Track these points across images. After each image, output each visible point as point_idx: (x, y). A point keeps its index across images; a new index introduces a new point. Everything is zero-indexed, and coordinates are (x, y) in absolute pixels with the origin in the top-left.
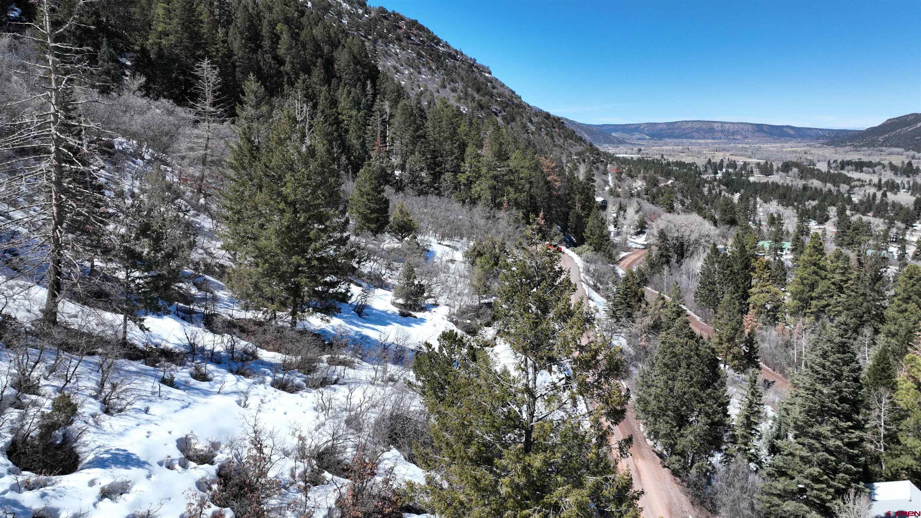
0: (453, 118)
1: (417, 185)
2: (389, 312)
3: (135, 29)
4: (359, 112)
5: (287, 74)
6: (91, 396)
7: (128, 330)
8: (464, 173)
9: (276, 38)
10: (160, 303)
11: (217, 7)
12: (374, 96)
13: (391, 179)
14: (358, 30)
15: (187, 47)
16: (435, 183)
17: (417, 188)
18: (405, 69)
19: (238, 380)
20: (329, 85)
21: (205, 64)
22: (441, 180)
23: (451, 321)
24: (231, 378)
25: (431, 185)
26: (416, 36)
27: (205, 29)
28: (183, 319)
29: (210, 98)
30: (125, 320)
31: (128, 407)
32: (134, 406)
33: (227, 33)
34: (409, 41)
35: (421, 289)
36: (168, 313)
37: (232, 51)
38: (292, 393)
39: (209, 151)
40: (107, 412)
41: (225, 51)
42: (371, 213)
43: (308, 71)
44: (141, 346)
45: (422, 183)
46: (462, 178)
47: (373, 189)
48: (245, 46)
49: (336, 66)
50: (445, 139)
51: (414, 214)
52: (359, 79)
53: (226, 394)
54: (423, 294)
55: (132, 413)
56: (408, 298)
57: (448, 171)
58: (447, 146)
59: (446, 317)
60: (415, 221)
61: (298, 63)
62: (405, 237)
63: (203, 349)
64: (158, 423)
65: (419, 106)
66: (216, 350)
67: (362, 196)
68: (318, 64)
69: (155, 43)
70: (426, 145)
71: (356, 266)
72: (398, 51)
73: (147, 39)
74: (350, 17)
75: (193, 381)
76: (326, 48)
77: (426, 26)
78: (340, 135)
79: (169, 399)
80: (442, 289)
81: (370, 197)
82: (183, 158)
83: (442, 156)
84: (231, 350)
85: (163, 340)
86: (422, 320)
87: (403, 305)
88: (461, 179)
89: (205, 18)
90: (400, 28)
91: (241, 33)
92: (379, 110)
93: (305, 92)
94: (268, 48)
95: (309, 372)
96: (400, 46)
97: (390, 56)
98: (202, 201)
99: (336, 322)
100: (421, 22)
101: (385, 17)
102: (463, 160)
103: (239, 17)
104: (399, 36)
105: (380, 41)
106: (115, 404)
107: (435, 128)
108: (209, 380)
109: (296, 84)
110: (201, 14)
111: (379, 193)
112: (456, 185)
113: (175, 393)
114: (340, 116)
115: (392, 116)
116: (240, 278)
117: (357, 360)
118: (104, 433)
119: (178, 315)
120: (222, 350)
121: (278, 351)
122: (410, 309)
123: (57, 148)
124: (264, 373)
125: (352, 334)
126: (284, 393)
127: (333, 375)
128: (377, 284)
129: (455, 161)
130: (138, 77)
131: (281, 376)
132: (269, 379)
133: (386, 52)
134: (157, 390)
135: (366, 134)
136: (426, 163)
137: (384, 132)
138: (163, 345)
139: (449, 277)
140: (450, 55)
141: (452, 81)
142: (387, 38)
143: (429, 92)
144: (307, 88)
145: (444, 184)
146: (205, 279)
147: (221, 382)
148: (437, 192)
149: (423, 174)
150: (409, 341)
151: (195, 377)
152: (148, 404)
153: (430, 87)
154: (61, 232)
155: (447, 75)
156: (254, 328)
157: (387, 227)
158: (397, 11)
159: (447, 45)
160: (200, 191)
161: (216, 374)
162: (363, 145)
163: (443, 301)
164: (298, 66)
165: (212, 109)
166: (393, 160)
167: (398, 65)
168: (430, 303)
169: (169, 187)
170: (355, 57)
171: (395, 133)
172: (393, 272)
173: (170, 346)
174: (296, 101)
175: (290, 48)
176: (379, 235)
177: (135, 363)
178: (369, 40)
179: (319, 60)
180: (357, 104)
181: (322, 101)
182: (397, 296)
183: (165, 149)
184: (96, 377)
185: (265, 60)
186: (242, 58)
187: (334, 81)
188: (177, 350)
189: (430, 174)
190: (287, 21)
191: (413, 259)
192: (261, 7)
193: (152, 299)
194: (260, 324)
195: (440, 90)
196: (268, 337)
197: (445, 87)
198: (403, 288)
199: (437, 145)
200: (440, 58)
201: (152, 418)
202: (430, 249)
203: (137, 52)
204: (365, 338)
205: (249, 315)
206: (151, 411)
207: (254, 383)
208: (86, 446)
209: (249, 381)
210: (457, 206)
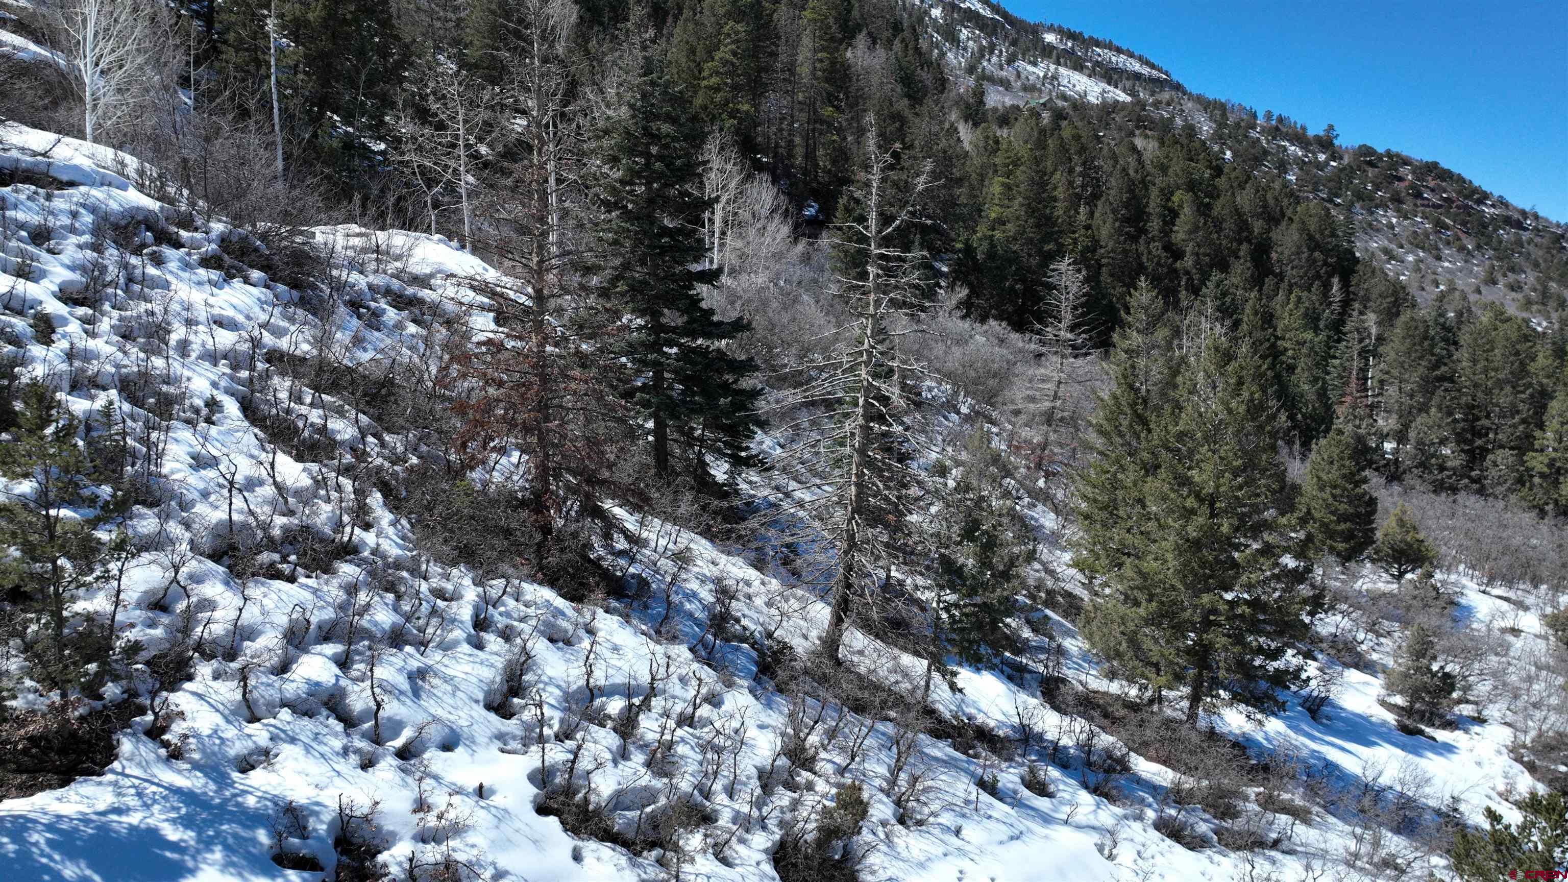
0: (1518, 342)
1: (1431, 472)
2: (1373, 719)
3: (959, 218)
4: (1317, 335)
5: (1187, 273)
6: (882, 790)
7: (932, 687)
8: (1542, 451)
9: (1171, 215)
10: (983, 650)
11: (1081, 174)
12: (1346, 303)
13: (1375, 457)
14: (1315, 190)
15: (1031, 239)
16: (1472, 469)
17: (1433, 478)
18: (1407, 253)
19: (1098, 806)
20: (1260, 290)
21: (1064, 264)
22: (1488, 463)
23: (1519, 759)
24: (1086, 798)
25: (1464, 472)
26: (1433, 190)
27: (1059, 211)
28: (1010, 678)
29: (1068, 318)
30: (929, 670)
31: (931, 819)
32: (940, 820)
33: (1091, 214)
34: (1419, 202)
35: (1447, 682)
36: (991, 668)
37: (1098, 241)
38: (1192, 849)
39: (1058, 403)
40: (901, 821)
41: (1087, 242)
42: (1338, 522)
43: (1224, 267)
44: (947, 715)
45: (1442, 468)
46: (1537, 462)
47: (1344, 476)
48: (1119, 231)
49: (1274, 256)
50: (1500, 384)
51: (1428, 528)
52: (1318, 276)
53: (1079, 827)
54: (1450, 693)
55: (937, 831)
56: (1415, 694)
57: (1502, 447)
58: (1504, 398)
59: (1505, 751)
60: (1429, 542)
61: (1205, 255)
62: (1406, 572)
63: (1040, 737)
64: (976, 858)
65: (1442, 320)
66: (1061, 743)
67: (1322, 489)
68: (1242, 253)
69: (985, 237)
70: (1453, 394)
71: (1307, 620)
72: (1394, 220)
73: (975, 232)
74: (1301, 169)
75: (1025, 793)
76: (1258, 226)
77: (1455, 170)
78: (1278, 376)
79: (990, 817)
80: (1496, 688)
81: (1338, 492)
82: (1017, 413)
83: (1488, 417)
84: (1086, 747)
85: (980, 711)
86: (1448, 749)
87: (1403, 708)
88: (1534, 463)
89: (1060, 193)
90: (1400, 179)
91: (1114, 211)
92: (1357, 330)
93: (1218, 303)
94: (1156, 233)
95: (1223, 816)
96: (1398, 211)
97: (1378, 230)
98: (1041, 483)
99: (1275, 726)
100: (1445, 164)
101: (1371, 164)
102: (1541, 426)
103: (1114, 186)
104: (1398, 193)
105: (1358, 206)
106: (913, 810)
107: (1475, 362)
108: (1050, 795)
109: (1204, 290)
110: (1055, 188)
111: (1357, 484)
112: (1522, 476)
113: (1000, 809)
114: (1279, 343)
115: (1380, 339)
116: (1107, 620)
117: (1315, 809)
118: (898, 857)
119: (1002, 672)
120: (1071, 744)
121: (1165, 763)
122: (1422, 720)
123: (866, 401)
124: (1142, 801)
125: (1305, 753)
126: (1178, 848)
127: (1270, 830)
128: (1348, 659)
129: (1521, 428)
130: (957, 289)
131: (1173, 812)
132: (1151, 814)
133: (1370, 225)
134: (973, 797)
135: (1328, 373)
136: (1454, 429)
137: (1364, 370)
138: (980, 719)
139: (1509, 664)
140: (1508, 221)
141: (1512, 270)
142: (1372, 199)
143: (1457, 293)
144: (1224, 294)
145: (1493, 473)
146: (1046, 616)
147: (1070, 803)
148: (1475, 486)
149: (1446, 451)
150: (1427, 790)
151: (1028, 786)
152: (960, 821)
153: (1460, 283)
154: (858, 524)
155: (1499, 259)
156: (1122, 712)
157: (1370, 550)
158: (1395, 149)
159: (1502, 202)
160: (1039, 466)
161: (1061, 787)
162: (1322, 394)
163: (1497, 714)
164: (1207, 259)
165: (1070, 336)
166: (1381, 422)
167: (1393, 246)
168: (1465, 713)
169: (996, 459)
170: (1311, 237)
171: (1387, 373)
172: (1382, 640)
173: (992, 724)
174: (1203, 319)
175: (1195, 229)
176: (1352, 565)
177: (941, 744)
178: (1338, 205)
179: (1245, 247)
180: (1312, 320)
181: (1247, 316)
182: (1391, 688)
183: (991, 398)
184: (888, 758)
185: (1150, 252)
186: (1112, 251)
187: (1269, 281)
188: (1001, 733)
189: (1462, 451)
190: (1192, 186)
191: (1429, 619)
192: (1149, 168)
193: (971, 642)
194: (1134, 707)
195: (1484, 289)
196: (1149, 734)
197: (1495, 283)
198: (1406, 675)
199: (1480, 394)
200: (1486, 227)
201: (968, 848)
202: (1463, 601)
203: (960, 251)
204: (1331, 767)
205: (1115, 687)
206: (964, 833)
207: (1126, 817)
208: (873, 872)
209: (1119, 811)
210: (1528, 518)
